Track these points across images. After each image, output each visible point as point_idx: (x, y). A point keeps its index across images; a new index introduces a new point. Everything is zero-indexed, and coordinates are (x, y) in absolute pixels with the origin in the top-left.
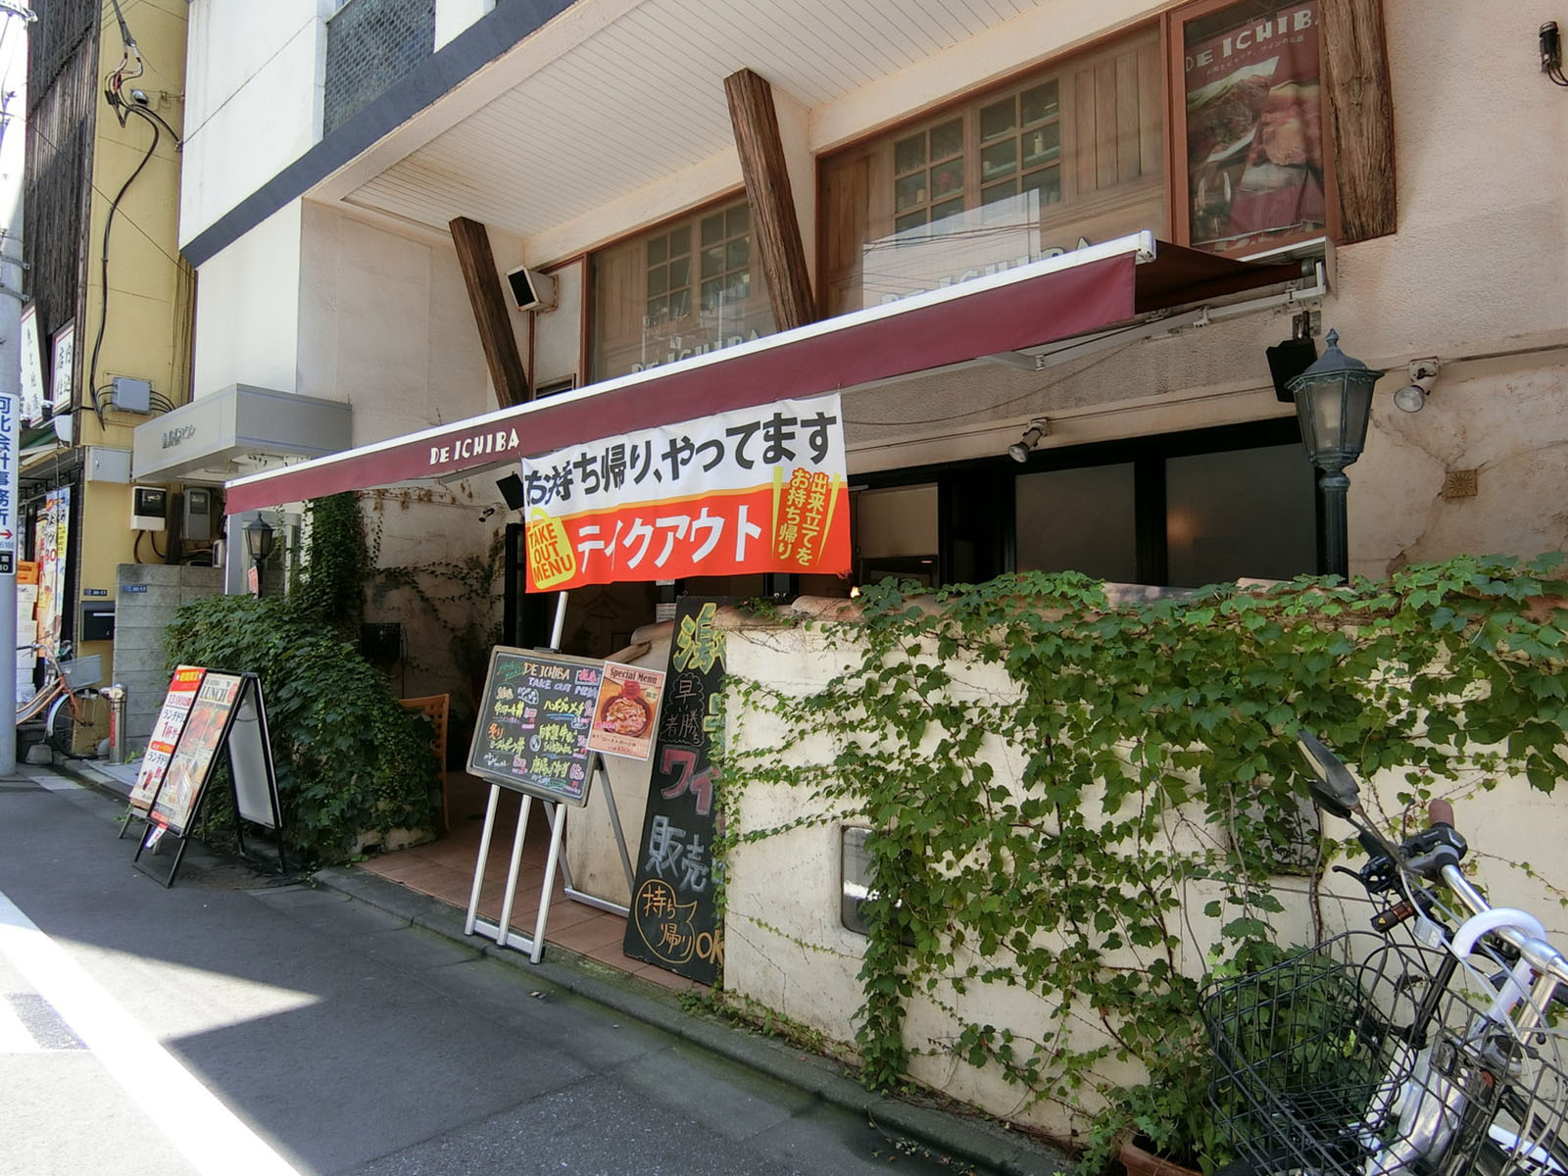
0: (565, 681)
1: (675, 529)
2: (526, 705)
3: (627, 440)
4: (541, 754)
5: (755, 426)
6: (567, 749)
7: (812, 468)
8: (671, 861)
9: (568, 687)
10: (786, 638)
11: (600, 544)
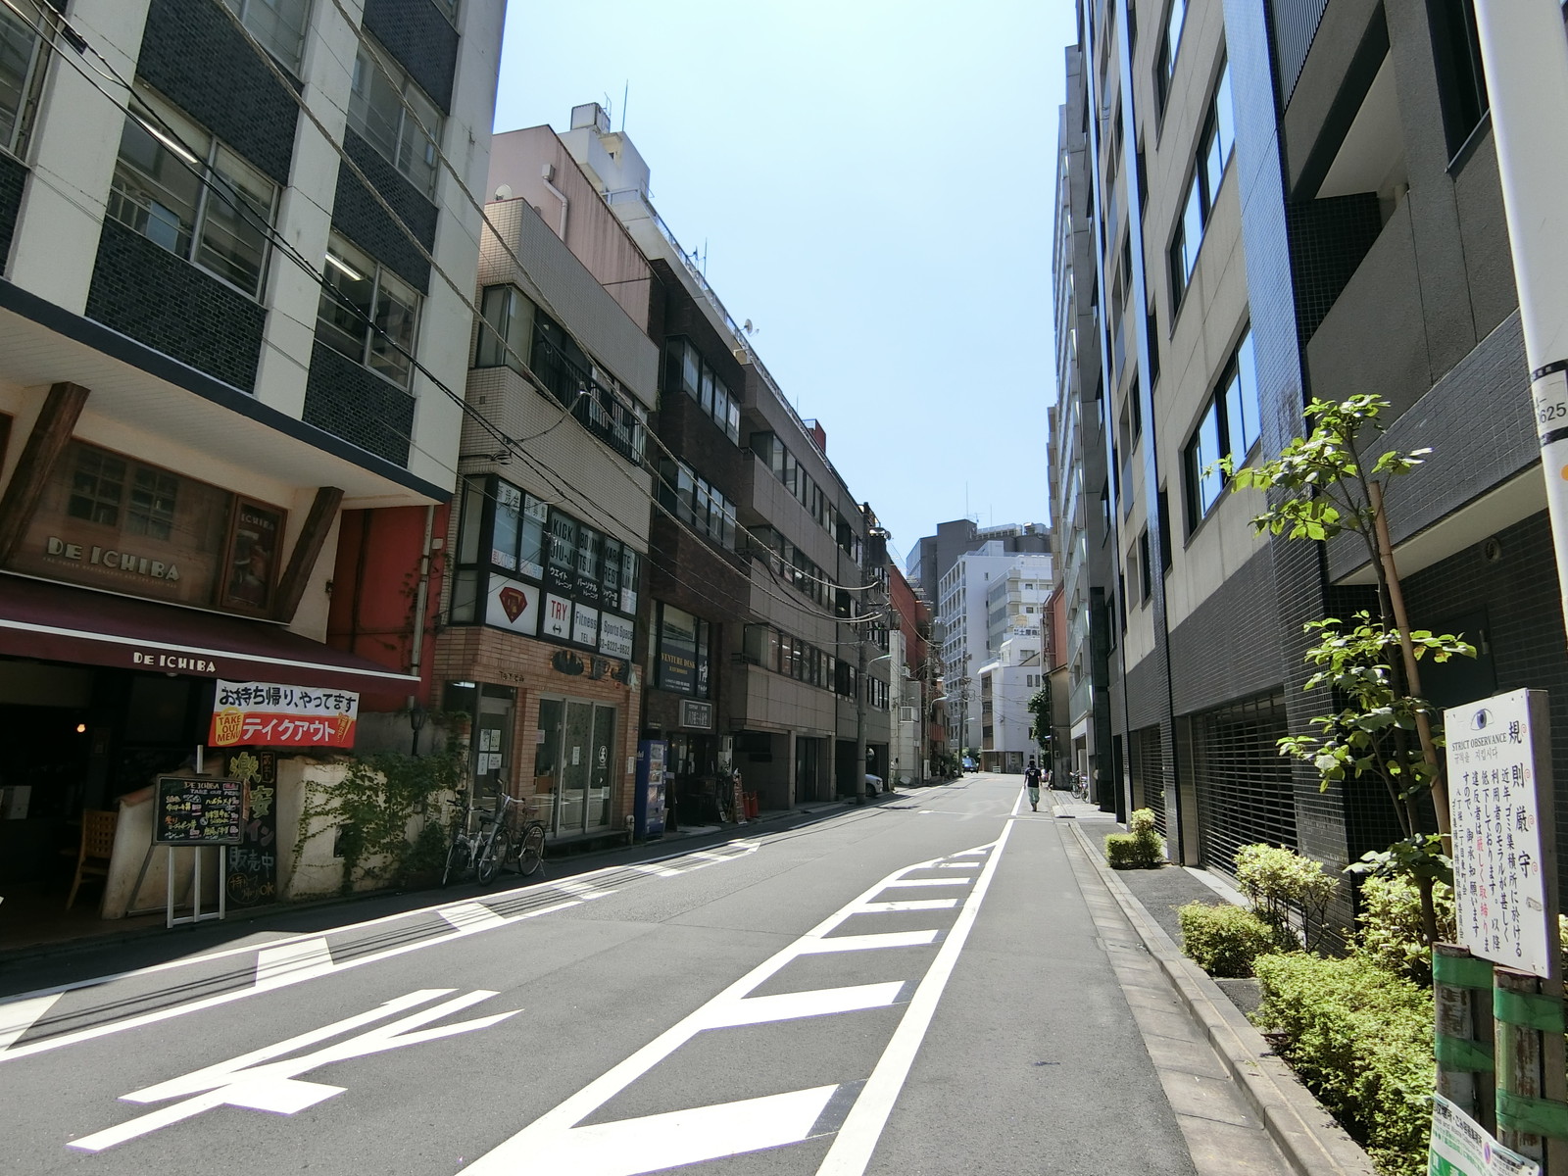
0: (216, 789)
1: (303, 727)
2: (192, 804)
3: (283, 688)
4: (209, 825)
5: (331, 696)
6: (225, 821)
7: (345, 713)
8: (242, 863)
9: (219, 792)
10: (329, 767)
11: (260, 727)
